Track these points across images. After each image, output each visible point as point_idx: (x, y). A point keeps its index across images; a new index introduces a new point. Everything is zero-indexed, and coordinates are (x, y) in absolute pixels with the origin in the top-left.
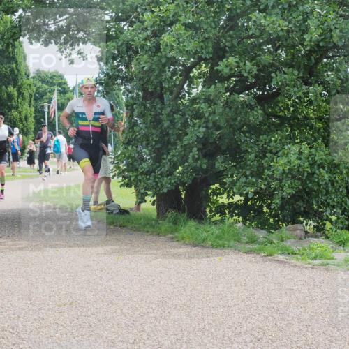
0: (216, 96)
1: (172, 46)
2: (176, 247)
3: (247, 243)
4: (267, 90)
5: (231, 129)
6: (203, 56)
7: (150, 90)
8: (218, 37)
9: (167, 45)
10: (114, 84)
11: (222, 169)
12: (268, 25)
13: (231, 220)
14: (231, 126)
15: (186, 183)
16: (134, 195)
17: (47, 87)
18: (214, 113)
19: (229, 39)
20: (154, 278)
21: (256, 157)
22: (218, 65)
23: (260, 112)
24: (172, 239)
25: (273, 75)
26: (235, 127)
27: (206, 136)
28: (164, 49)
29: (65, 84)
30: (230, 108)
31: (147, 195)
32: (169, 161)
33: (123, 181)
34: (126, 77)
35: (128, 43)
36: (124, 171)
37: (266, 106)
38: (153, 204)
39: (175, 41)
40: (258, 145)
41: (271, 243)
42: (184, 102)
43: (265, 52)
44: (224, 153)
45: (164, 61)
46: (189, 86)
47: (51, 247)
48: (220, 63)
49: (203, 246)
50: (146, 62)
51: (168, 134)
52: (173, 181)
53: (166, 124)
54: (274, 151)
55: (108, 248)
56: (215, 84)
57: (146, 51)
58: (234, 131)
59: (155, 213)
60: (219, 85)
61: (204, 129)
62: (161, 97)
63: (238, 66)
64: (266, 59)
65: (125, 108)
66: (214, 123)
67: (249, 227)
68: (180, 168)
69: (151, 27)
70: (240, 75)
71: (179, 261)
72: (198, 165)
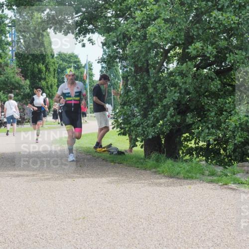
0: (187, 71)
1: (155, 35)
2: (158, 178)
3: (209, 175)
4: (223, 66)
5: (197, 94)
6: (178, 42)
7: (139, 66)
8: (188, 28)
9: (151, 34)
10: (114, 62)
11: (191, 122)
12: (224, 20)
13: (197, 160)
14: (197, 92)
15: (165, 132)
16: (128, 141)
17: (66, 64)
18: (186, 83)
19: (196, 30)
20: (142, 200)
21: (216, 114)
22: (188, 48)
23: (219, 82)
24: (155, 173)
25: (227, 55)
26: (200, 93)
27: (180, 99)
28: (149, 37)
29: (79, 62)
30: (197, 79)
31: (137, 141)
32: (153, 116)
33: (120, 131)
34: (123, 57)
35: (124, 33)
36: (121, 124)
37: (222, 77)
38: (142, 147)
39: (157, 31)
40: (217, 105)
41: (226, 175)
42: (164, 75)
43: (222, 39)
44: (192, 111)
45: (149, 45)
46: (167, 63)
47: (69, 177)
48: (190, 47)
49: (178, 178)
50: (137, 47)
51: (152, 97)
52: (156, 131)
53: (151, 90)
54: (229, 110)
55: (110, 179)
56: (187, 62)
57: (137, 38)
58: (200, 96)
59: (143, 154)
60: (189, 63)
61: (178, 94)
62: (148, 71)
63: (203, 49)
64: (223, 44)
65: (121, 79)
66: (186, 90)
67: (210, 164)
68: (161, 122)
69: (140, 21)
70: (204, 56)
71: (161, 189)
72: (174, 120)
